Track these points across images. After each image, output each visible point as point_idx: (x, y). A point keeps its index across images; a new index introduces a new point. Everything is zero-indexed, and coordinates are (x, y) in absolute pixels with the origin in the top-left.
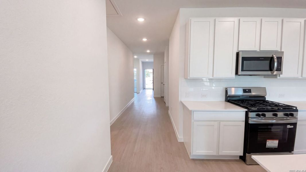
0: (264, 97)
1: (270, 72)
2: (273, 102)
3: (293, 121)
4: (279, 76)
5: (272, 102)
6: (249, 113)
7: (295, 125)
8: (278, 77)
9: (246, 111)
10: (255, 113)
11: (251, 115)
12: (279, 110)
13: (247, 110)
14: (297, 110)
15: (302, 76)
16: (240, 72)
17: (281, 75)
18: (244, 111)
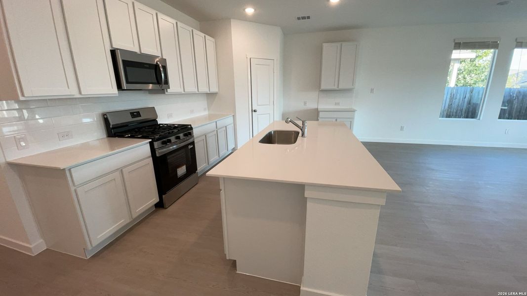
0: (155, 120)
1: (158, 85)
2: (167, 124)
3: (191, 140)
4: (167, 91)
5: (165, 124)
6: (154, 143)
7: (193, 143)
8: (166, 93)
9: (150, 142)
10: (160, 142)
11: (156, 145)
12: (179, 132)
13: (151, 140)
14: (192, 128)
15: (184, 91)
16: (125, 85)
17: (168, 90)
18: (147, 143)
